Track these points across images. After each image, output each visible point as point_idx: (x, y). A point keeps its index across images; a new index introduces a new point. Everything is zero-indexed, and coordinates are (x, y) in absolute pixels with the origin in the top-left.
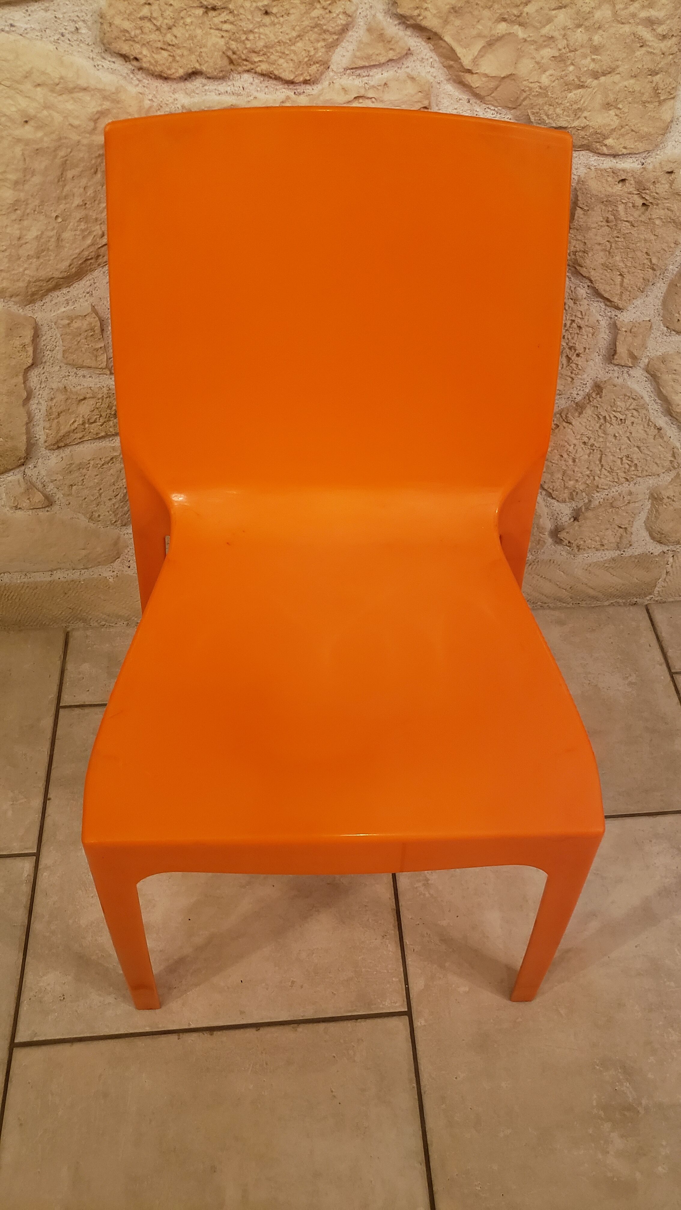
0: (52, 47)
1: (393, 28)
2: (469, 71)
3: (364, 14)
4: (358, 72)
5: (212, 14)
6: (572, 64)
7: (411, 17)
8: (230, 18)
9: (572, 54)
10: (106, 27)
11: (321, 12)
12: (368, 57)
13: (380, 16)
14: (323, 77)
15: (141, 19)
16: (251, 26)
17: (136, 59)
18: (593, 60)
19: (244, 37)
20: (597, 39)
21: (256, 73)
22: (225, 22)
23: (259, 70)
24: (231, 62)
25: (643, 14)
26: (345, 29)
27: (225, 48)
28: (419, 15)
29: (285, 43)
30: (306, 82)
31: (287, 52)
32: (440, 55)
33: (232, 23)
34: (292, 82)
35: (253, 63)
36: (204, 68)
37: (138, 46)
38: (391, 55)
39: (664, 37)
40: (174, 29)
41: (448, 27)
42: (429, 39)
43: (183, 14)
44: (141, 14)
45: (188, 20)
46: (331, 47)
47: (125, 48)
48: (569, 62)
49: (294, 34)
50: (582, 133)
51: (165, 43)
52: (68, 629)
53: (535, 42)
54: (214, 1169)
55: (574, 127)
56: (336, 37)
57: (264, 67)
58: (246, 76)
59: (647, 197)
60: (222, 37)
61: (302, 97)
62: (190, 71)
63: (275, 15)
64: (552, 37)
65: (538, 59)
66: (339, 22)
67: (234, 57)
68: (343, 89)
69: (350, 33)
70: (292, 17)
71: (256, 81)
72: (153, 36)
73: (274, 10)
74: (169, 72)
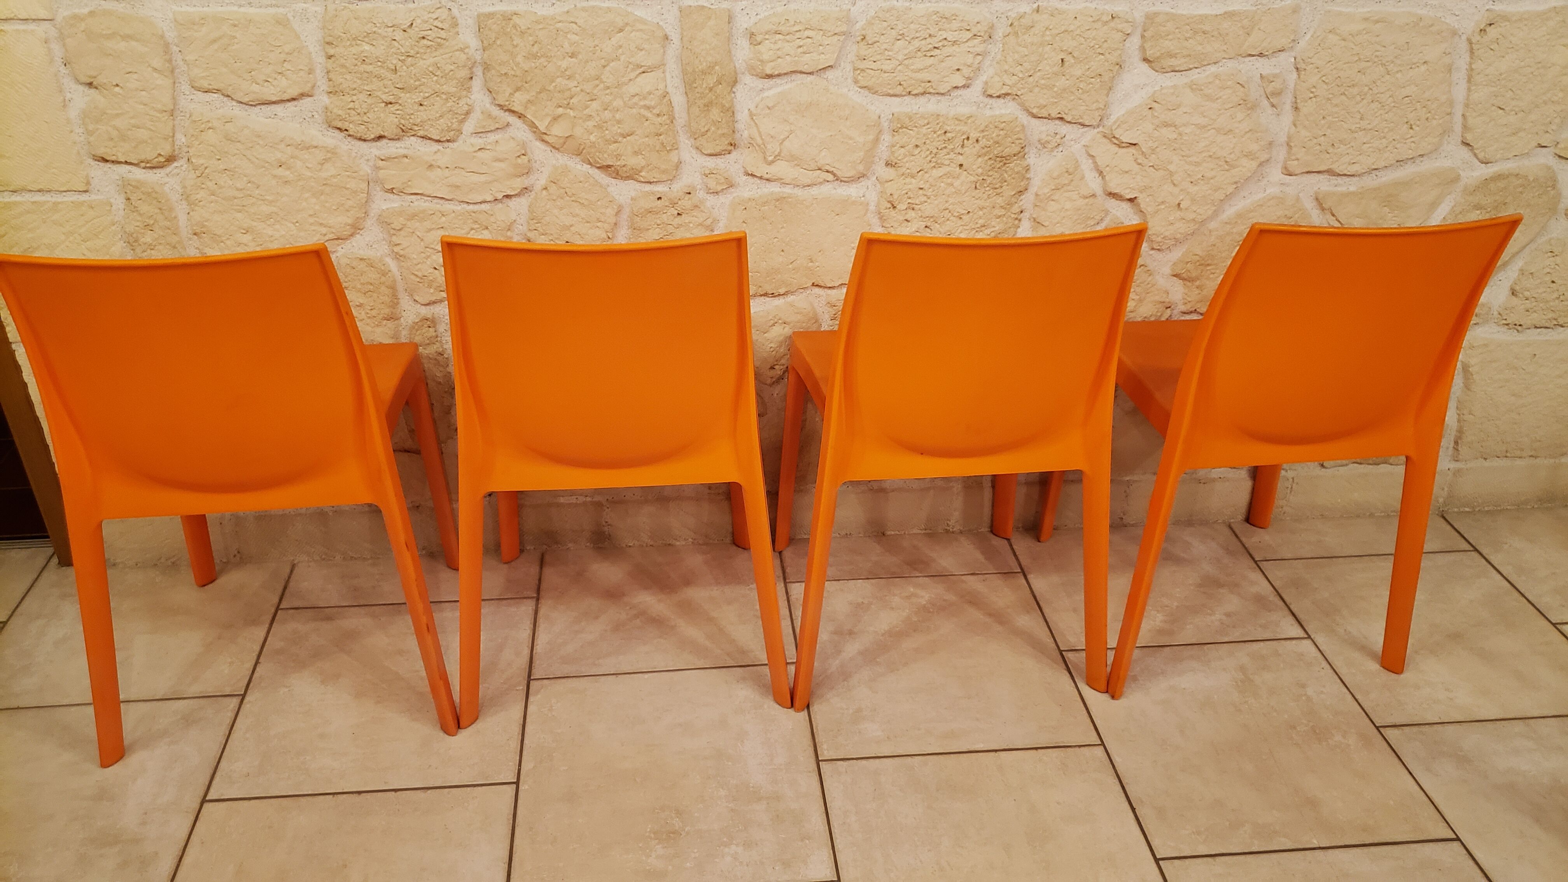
0: (298, 126)
1: (496, 112)
2: (545, 134)
3: (478, 105)
4: (480, 135)
5: (390, 106)
6: (607, 130)
7: (505, 106)
8: (400, 107)
9: (605, 124)
10: (329, 114)
11: (453, 103)
12: (484, 127)
13: (488, 105)
14: (459, 138)
15: (349, 109)
16: (412, 112)
17: (346, 130)
18: (619, 127)
19: (408, 117)
20: (618, 116)
21: (418, 136)
22: (398, 110)
23: (419, 134)
24: (403, 131)
25: (642, 103)
26: (468, 113)
27: (398, 123)
28: (509, 104)
29: (432, 120)
30: (448, 141)
31: (434, 124)
32: (529, 126)
33: (401, 110)
34: (438, 141)
35: (415, 131)
36: (386, 134)
37: (347, 123)
38: (497, 126)
39: (658, 115)
40: (368, 114)
41: (528, 110)
42: (520, 117)
43: (372, 106)
44: (349, 107)
45: (376, 109)
46: (462, 121)
47: (339, 125)
48: (604, 129)
49: (438, 115)
50: (624, 169)
51: (362, 121)
52: (295, 562)
53: (581, 118)
54: (345, 866)
55: (618, 166)
56: (463, 117)
57: (421, 133)
58: (412, 138)
59: (679, 209)
60: (397, 117)
61: (448, 149)
62: (378, 136)
63: (426, 105)
64: (591, 115)
65: (585, 127)
66: (464, 109)
67: (403, 128)
68: (471, 144)
69: (472, 114)
70: (435, 107)
71: (419, 141)
72: (357, 118)
73: (425, 103)
74: (366, 136)
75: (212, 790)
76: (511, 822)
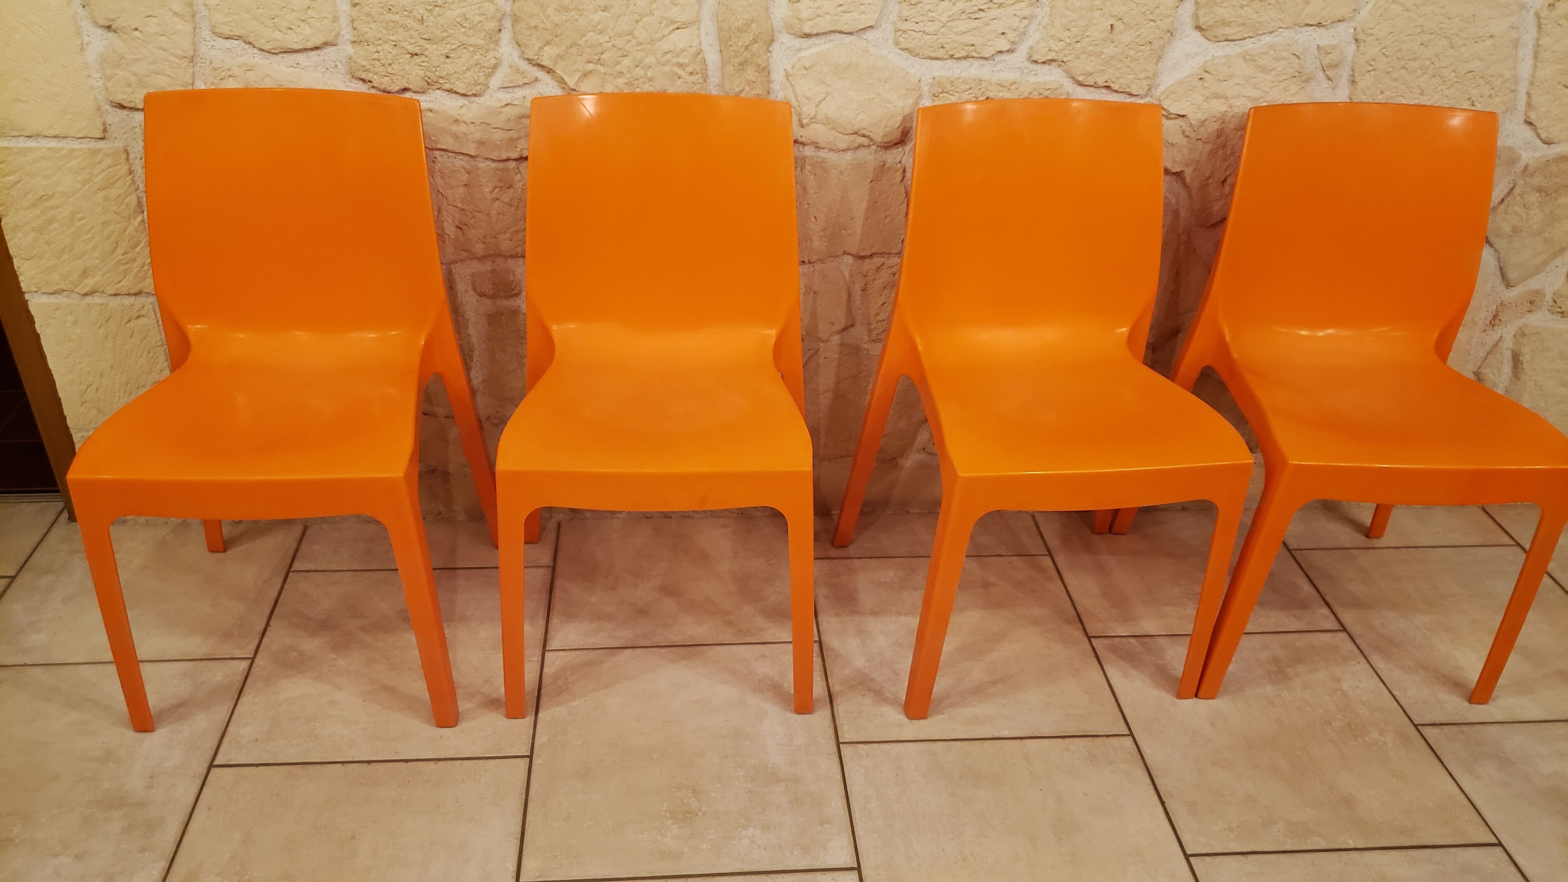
0: (320, 75)
1: (525, 66)
2: (574, 90)
3: (506, 58)
4: (507, 90)
5: (415, 57)
6: (638, 87)
7: (534, 60)
8: (426, 59)
9: (636, 82)
10: (352, 64)
11: (480, 56)
12: (511, 81)
13: (517, 59)
14: (486, 92)
15: (373, 60)
16: (438, 64)
17: (370, 81)
18: (650, 85)
19: (434, 69)
20: (649, 74)
21: (443, 90)
22: (423, 62)
23: (444, 88)
24: (428, 84)
25: (675, 60)
26: (495, 67)
27: (424, 75)
28: (538, 59)
29: (459, 73)
30: (474, 95)
31: (460, 78)
32: (557, 81)
33: (427, 62)
34: (464, 95)
35: (441, 84)
36: (410, 86)
37: (371, 74)
38: (526, 81)
39: (691, 74)
40: (393, 65)
41: (557, 66)
42: (549, 72)
43: (398, 57)
44: (374, 57)
45: (401, 61)
46: (489, 75)
47: (363, 76)
48: (635, 86)
49: (464, 68)
51: (387, 72)
53: (612, 75)
54: (354, 838)
56: (491, 70)
57: (447, 86)
58: (438, 91)
60: (422, 70)
61: (474, 104)
62: (402, 88)
63: (452, 58)
64: (622, 72)
65: (616, 84)
66: (491, 62)
67: (429, 80)
68: (498, 99)
69: (500, 68)
70: (462, 59)
71: (444, 94)
72: (381, 69)
73: (452, 55)
74: (390, 88)
75: (219, 756)
76: (524, 797)
